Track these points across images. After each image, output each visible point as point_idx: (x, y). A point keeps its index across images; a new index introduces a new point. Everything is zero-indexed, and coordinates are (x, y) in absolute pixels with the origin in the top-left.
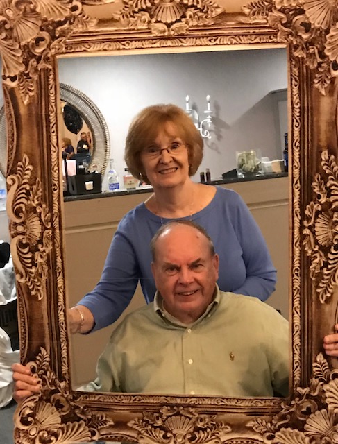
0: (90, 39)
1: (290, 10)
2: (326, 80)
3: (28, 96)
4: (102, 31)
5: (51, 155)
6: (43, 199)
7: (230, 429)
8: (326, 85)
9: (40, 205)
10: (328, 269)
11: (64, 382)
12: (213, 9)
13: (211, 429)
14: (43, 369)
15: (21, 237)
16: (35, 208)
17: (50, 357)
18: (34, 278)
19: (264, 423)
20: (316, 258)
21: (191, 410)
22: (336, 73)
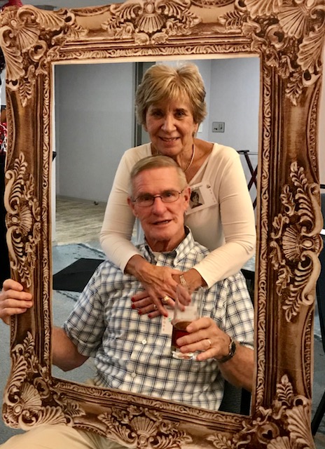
0: (81, 47)
1: (265, 20)
2: (298, 90)
3: (26, 99)
4: (91, 40)
5: (43, 153)
6: (34, 194)
7: (191, 440)
8: (297, 95)
9: (32, 199)
10: (295, 286)
11: (45, 367)
12: (191, 19)
13: (173, 436)
14: (29, 353)
15: (15, 227)
16: (27, 202)
17: (35, 342)
18: (24, 266)
19: (225, 439)
20: (282, 273)
21: (156, 414)
22: (307, 83)
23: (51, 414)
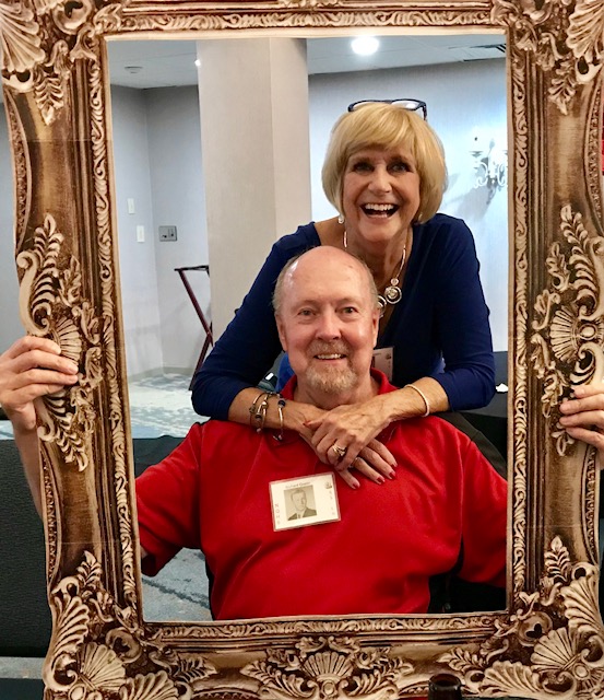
0: (166, 8)
2: (568, 89)
3: (51, 109)
5: (96, 214)
6: (84, 293)
7: (411, 669)
8: (568, 98)
9: (79, 303)
11: (129, 608)
13: (381, 671)
14: (91, 589)
16: (69, 309)
17: (103, 567)
18: (71, 433)
19: (467, 655)
20: (551, 382)
21: (348, 641)
22: (583, 79)
23: (145, 687)
